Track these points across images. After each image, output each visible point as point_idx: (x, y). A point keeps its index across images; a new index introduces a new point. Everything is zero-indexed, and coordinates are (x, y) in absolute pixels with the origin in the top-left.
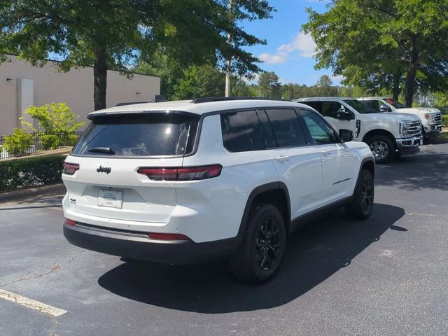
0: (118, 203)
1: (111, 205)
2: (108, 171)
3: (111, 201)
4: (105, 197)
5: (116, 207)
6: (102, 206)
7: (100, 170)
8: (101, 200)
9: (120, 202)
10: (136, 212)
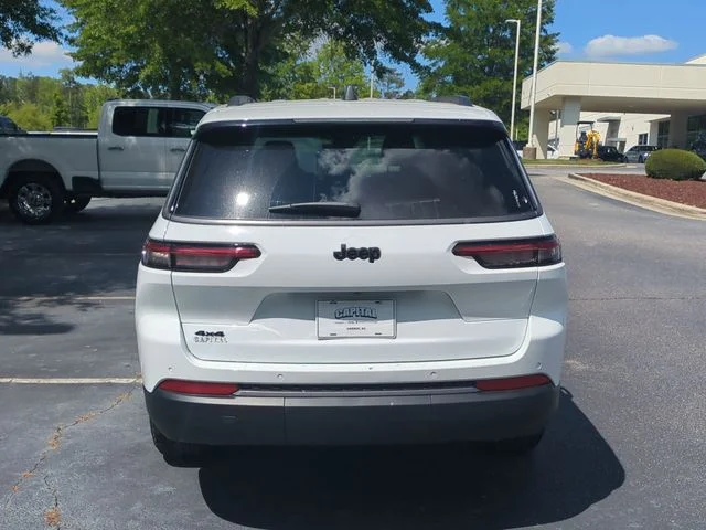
0: (386, 326)
1: (363, 333)
2: (372, 254)
3: (360, 325)
4: (340, 316)
5: (378, 335)
6: (333, 337)
7: (345, 254)
8: (328, 325)
9: (391, 322)
10: (433, 340)
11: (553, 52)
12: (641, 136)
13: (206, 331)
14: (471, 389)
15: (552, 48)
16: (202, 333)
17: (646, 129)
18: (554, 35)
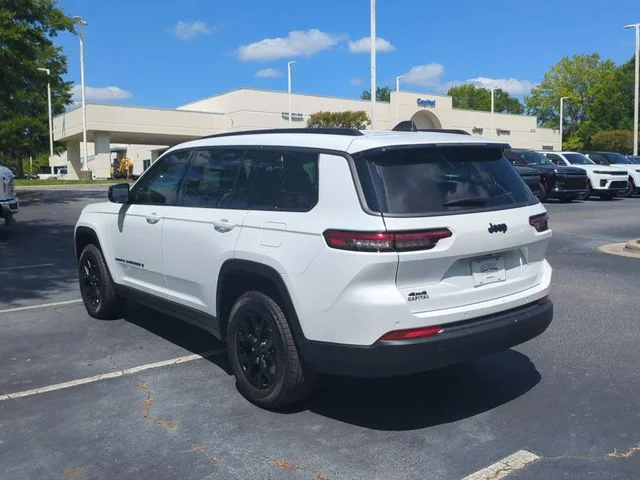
0: (502, 273)
1: (493, 280)
2: (502, 228)
3: (491, 275)
4: (483, 270)
5: (500, 280)
6: (481, 284)
7: (494, 229)
8: (479, 277)
9: (504, 270)
11: (69, 96)
12: (145, 162)
13: (415, 292)
14: (535, 306)
15: (69, 92)
16: (413, 294)
17: (149, 156)
18: (69, 83)
